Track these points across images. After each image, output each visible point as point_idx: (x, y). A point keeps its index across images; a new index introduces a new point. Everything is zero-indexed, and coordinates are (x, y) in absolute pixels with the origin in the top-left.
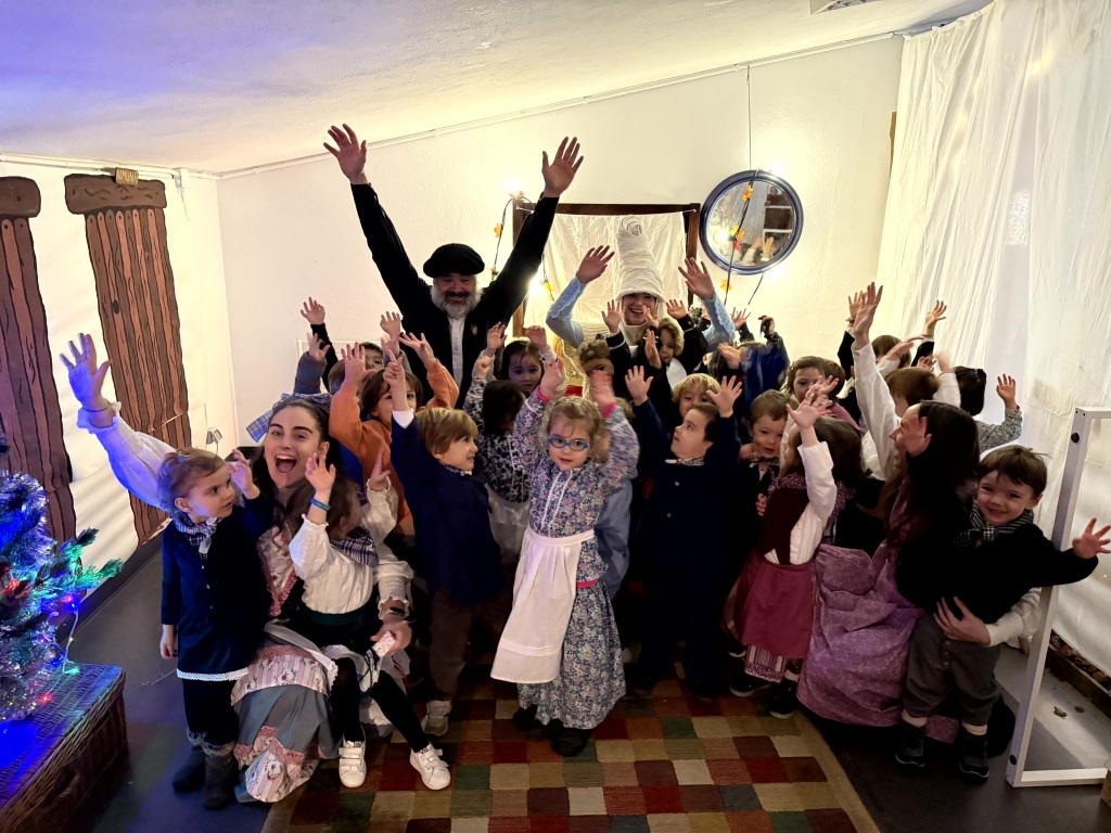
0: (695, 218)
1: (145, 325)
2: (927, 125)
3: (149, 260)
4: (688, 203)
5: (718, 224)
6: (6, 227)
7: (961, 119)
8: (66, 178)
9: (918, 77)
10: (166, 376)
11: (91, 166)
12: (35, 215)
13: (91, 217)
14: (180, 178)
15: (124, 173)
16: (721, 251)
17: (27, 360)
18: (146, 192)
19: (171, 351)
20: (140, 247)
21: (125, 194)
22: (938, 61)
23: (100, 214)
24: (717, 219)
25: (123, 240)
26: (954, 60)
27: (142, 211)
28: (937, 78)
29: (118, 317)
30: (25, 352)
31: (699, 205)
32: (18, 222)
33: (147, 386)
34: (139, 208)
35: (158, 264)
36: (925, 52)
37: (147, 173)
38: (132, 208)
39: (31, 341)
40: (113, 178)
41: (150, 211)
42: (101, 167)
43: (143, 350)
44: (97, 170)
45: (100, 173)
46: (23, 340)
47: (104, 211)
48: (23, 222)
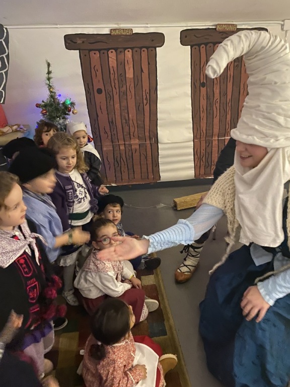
1: (223, 94)
6: (144, 51)
8: (182, 32)
12: (160, 47)
13: (196, 47)
15: (224, 26)
17: (144, 97)
23: (202, 46)
29: (203, 90)
30: (144, 94)
32: (150, 49)
39: (148, 91)
40: (215, 29)
43: (218, 105)
45: (207, 27)
48: (153, 49)
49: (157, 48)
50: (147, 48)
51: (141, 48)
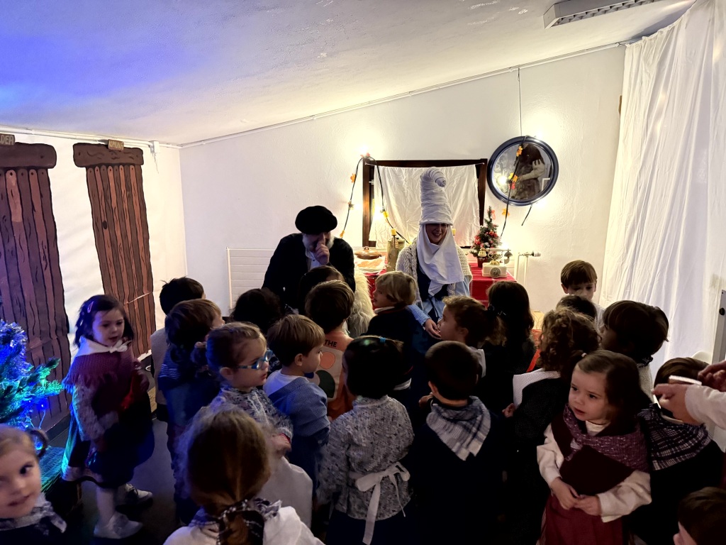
0: (484, 169)
1: (124, 236)
2: (640, 102)
3: (130, 197)
4: (479, 158)
5: (499, 172)
6: (32, 174)
7: (661, 97)
8: (75, 146)
9: (634, 71)
10: (139, 268)
11: (93, 138)
12: (52, 167)
13: (91, 169)
14: (153, 147)
15: (114, 143)
16: (502, 190)
17: (42, 256)
18: (130, 155)
19: (142, 254)
20: (123, 189)
21: (114, 155)
22: (646, 60)
23: (97, 168)
24: (499, 169)
25: (112, 184)
26: (657, 57)
27: (126, 166)
28: (646, 71)
29: (106, 232)
30: (41, 251)
31: (486, 160)
32: (40, 171)
33: (124, 275)
34: (124, 165)
35: (135, 199)
36: (638, 54)
37: (130, 143)
38: (119, 165)
39: (45, 243)
40: (107, 146)
41: (132, 167)
42: (99, 139)
43: (122, 253)
44: (96, 141)
45: (98, 143)
46: (40, 243)
47: (100, 166)
48: (44, 171)
49: (49, 170)
50: (37, 169)
51: (28, 169)
